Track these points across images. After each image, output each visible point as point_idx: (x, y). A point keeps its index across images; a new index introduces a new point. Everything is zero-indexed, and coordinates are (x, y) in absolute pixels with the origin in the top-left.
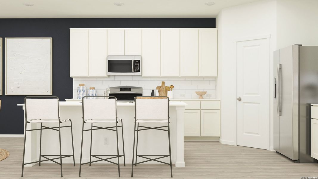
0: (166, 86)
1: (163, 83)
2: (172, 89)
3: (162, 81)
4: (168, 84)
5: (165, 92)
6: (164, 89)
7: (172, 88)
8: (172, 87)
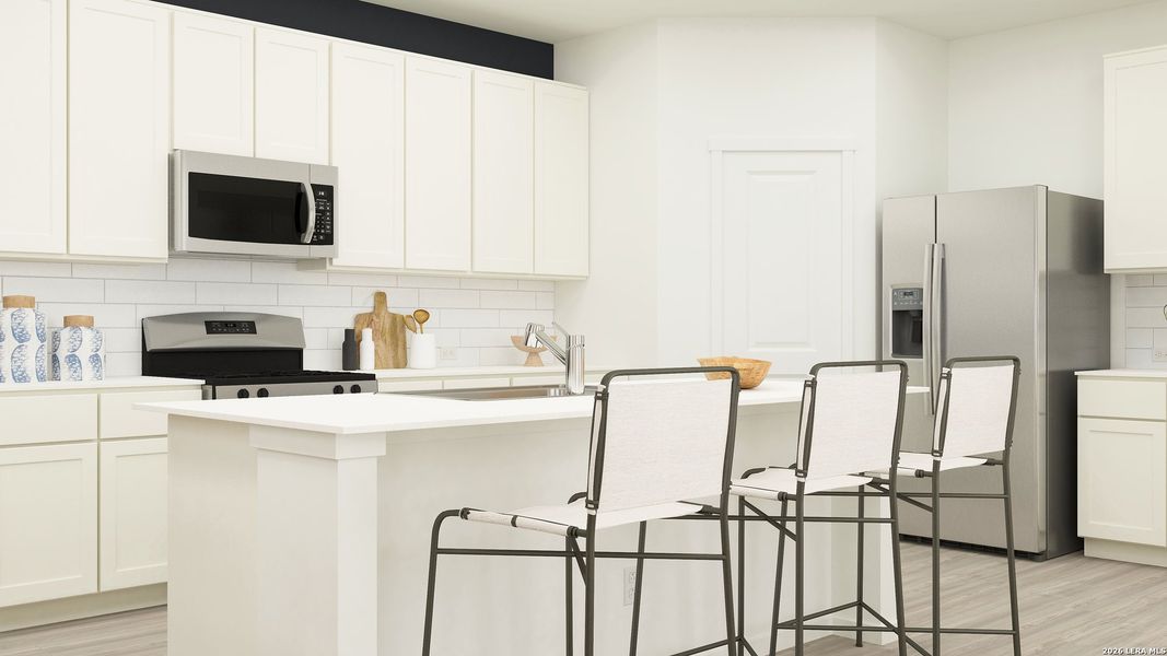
0: (391, 310)
1: (381, 298)
2: (425, 325)
3: (376, 290)
4: (400, 304)
5: (388, 340)
6: (387, 326)
7: (421, 323)
8: (422, 316)
